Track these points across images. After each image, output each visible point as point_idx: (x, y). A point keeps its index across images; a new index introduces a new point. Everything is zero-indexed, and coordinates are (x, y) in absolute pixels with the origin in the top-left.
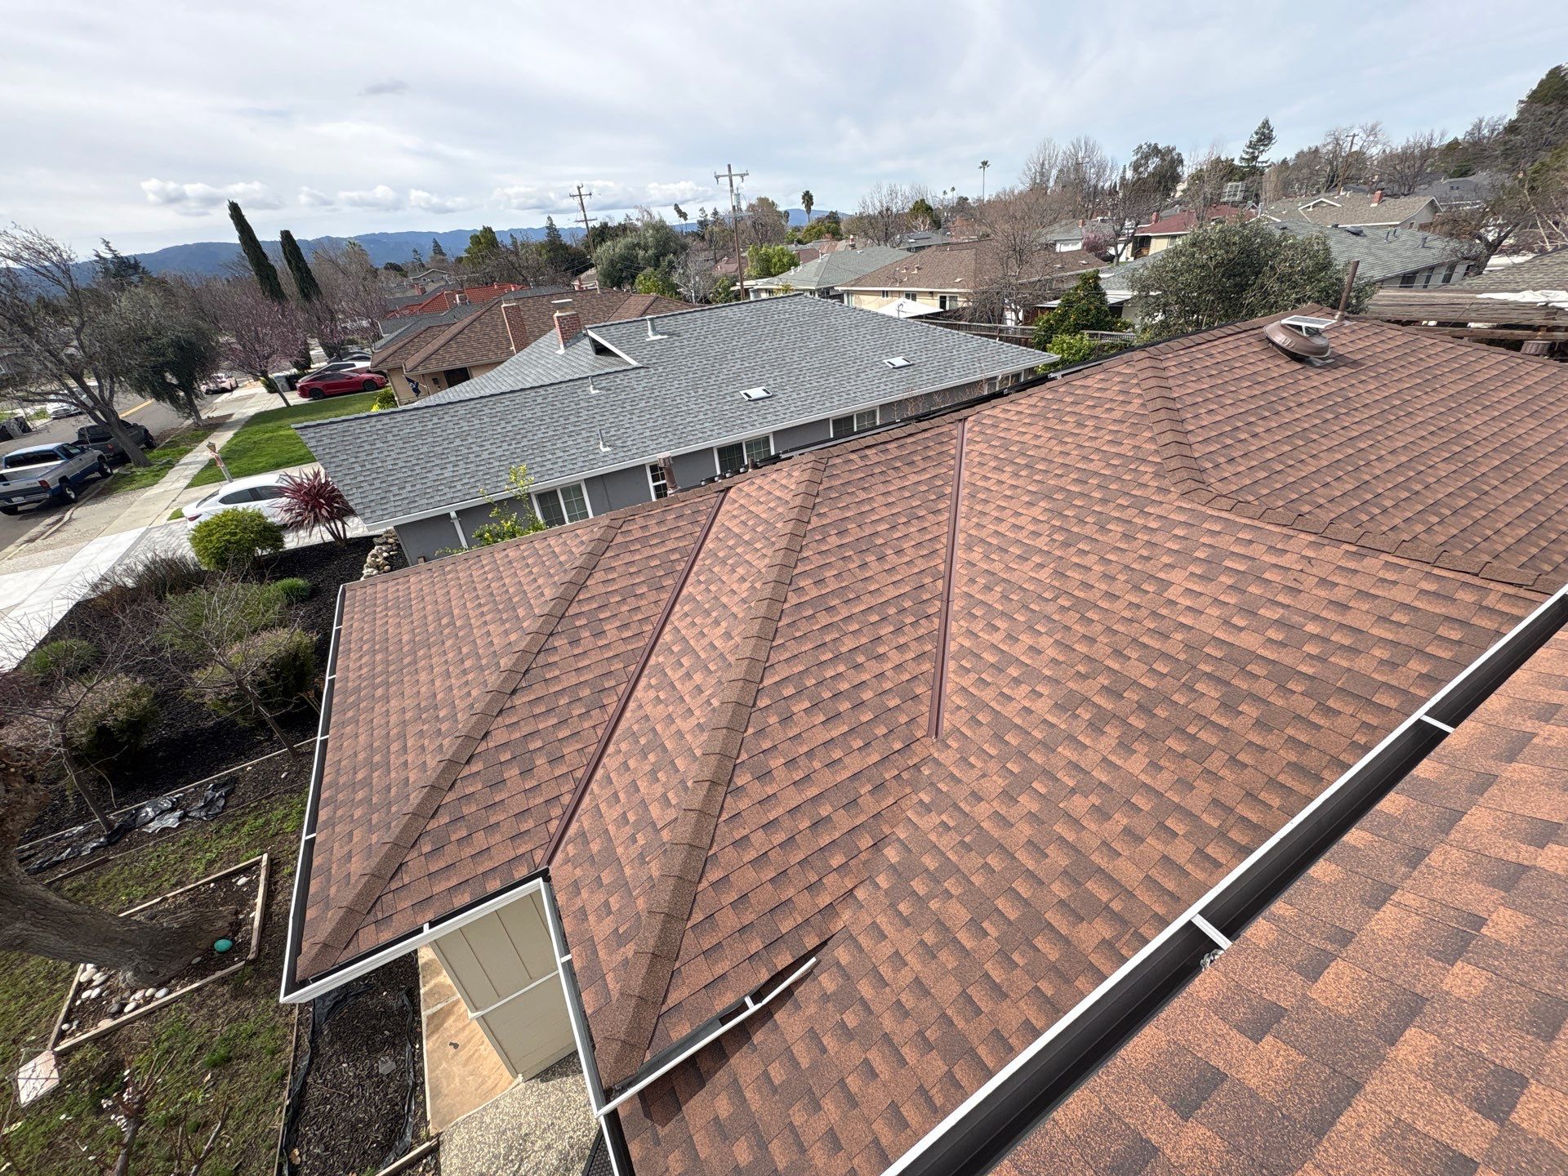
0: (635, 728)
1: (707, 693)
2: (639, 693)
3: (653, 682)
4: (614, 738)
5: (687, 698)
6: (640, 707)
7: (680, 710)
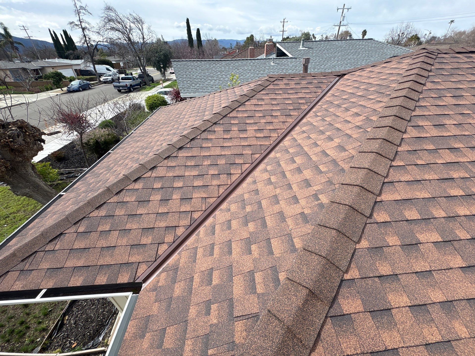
0: (246, 196)
1: (316, 188)
2: (256, 173)
3: (269, 168)
4: (229, 199)
5: (294, 187)
6: (255, 182)
7: (287, 194)
